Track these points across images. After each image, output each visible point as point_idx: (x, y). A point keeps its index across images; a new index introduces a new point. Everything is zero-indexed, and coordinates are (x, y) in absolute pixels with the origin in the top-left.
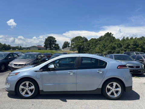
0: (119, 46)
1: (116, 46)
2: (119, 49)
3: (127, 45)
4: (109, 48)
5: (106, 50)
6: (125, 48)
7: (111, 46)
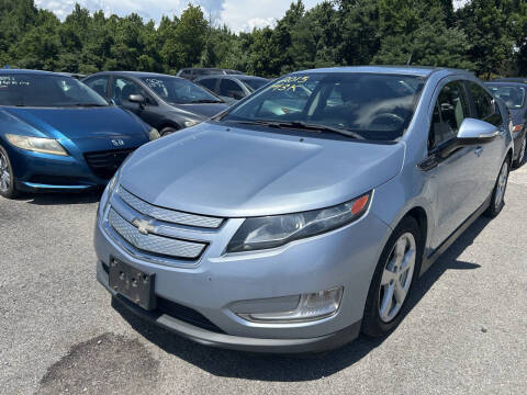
0: (70, 42)
1: (58, 42)
2: (71, 56)
3: (102, 40)
4: (29, 50)
5: (13, 55)
6: (97, 52)
7: (37, 39)
